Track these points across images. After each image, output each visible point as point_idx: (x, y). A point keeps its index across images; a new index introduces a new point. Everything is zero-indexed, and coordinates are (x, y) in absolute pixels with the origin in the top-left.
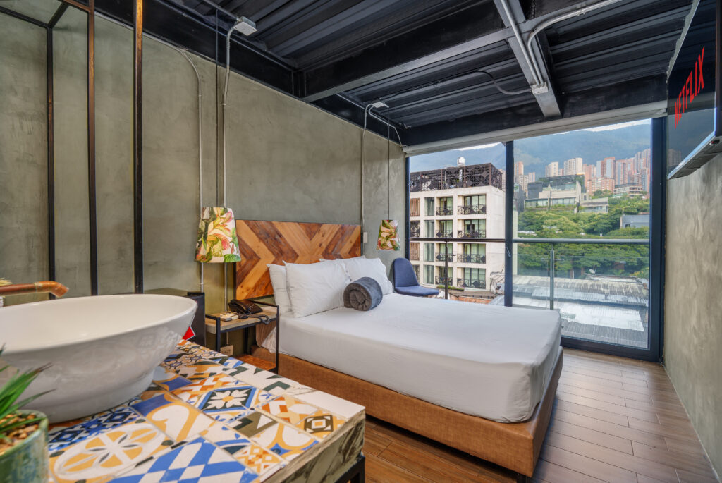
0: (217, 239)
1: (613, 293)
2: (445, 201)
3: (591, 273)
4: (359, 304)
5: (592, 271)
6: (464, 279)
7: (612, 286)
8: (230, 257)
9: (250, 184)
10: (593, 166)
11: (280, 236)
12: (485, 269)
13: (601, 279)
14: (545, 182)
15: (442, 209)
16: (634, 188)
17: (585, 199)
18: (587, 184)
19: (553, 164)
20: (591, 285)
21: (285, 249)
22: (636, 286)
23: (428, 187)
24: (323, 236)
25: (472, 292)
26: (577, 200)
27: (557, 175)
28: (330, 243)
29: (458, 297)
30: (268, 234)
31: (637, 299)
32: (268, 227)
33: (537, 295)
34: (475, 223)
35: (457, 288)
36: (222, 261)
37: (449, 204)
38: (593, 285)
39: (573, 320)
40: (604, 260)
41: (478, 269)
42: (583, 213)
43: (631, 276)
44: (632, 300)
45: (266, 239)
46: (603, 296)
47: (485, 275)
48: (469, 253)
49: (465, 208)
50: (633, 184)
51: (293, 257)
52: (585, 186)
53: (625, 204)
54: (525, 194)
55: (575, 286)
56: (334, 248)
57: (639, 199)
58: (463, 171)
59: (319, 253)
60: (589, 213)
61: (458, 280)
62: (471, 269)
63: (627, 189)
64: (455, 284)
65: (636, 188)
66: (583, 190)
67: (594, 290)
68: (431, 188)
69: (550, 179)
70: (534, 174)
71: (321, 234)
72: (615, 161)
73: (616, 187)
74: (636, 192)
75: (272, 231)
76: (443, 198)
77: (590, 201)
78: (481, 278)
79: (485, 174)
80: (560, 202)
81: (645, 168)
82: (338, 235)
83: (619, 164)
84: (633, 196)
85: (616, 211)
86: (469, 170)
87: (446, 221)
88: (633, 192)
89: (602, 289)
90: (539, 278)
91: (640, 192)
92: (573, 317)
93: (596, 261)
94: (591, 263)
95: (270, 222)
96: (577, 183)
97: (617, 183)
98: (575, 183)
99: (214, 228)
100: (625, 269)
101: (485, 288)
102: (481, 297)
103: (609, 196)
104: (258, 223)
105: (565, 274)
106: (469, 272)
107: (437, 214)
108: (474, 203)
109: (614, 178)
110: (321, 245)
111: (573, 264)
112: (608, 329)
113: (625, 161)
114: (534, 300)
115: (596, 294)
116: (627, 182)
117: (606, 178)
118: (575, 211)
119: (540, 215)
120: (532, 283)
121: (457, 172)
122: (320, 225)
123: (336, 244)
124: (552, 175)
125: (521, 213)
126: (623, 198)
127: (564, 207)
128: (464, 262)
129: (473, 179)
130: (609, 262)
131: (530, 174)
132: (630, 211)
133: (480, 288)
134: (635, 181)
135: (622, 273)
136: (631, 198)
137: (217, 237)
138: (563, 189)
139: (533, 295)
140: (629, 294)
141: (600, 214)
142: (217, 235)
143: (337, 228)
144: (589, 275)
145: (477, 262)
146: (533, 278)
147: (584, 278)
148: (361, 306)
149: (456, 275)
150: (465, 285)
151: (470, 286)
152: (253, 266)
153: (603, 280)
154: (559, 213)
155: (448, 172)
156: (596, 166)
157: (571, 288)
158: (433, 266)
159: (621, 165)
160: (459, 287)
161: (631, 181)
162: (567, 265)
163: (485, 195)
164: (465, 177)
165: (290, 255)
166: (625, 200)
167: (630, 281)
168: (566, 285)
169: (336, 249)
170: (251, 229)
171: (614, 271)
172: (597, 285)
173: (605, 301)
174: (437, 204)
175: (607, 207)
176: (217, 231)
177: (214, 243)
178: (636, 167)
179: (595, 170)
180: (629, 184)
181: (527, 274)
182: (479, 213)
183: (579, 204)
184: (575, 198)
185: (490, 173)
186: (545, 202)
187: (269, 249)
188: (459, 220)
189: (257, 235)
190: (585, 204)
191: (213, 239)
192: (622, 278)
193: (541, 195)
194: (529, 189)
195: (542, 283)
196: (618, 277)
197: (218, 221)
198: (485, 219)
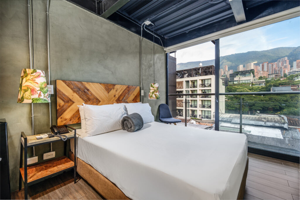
0: (28, 88)
1: (268, 121)
2: (193, 82)
3: (258, 113)
4: (129, 128)
5: (258, 112)
6: (202, 115)
7: (268, 118)
8: (37, 100)
9: (68, 60)
10: (258, 66)
11: (88, 90)
12: (211, 111)
13: (262, 115)
14: (237, 73)
15: (192, 85)
16: (276, 75)
17: (255, 80)
18: (255, 74)
19: (240, 66)
20: (258, 118)
21: (91, 97)
22: (278, 118)
23: (187, 76)
24: (116, 91)
25: (205, 121)
26: (251, 81)
27: (242, 70)
28: (121, 95)
29: (199, 123)
30: (79, 89)
31: (279, 124)
32: (79, 85)
33: (234, 122)
34: (207, 91)
35: (199, 119)
36: (31, 102)
37: (195, 83)
38: (259, 118)
39: (250, 133)
40: (264, 107)
41: (208, 111)
42: (254, 86)
43: (276, 114)
44: (277, 125)
45: (78, 91)
46: (264, 123)
47: (211, 113)
48: (204, 104)
49: (202, 85)
50: (277, 73)
51: (96, 101)
52: (255, 75)
53: (272, 82)
54: (228, 79)
55: (251, 118)
56: (123, 98)
57: (279, 80)
58: (201, 69)
59: (114, 100)
60: (257, 86)
61: (200, 116)
62: (205, 111)
63: (274, 76)
64: (198, 117)
65: (278, 75)
66: (254, 76)
67: (259, 120)
68: (188, 76)
69: (240, 72)
70: (232, 70)
71: (115, 90)
72: (268, 64)
73: (269, 75)
74: (278, 77)
75: (82, 87)
76: (193, 81)
77: (257, 81)
78: (209, 115)
79: (210, 70)
80: (244, 82)
81: (282, 66)
82: (126, 91)
83: (270, 65)
84: (276, 79)
85: (269, 85)
86: (204, 68)
87: (194, 90)
88: (276, 77)
89: (263, 119)
90: (235, 115)
91: (279, 77)
92: (250, 132)
93: (260, 107)
94: (258, 108)
95: (80, 82)
96: (251, 73)
97: (269, 73)
98: (250, 73)
99: (26, 82)
100: (273, 110)
101: (211, 119)
102: (209, 123)
103: (266, 79)
104: (72, 82)
105: (246, 113)
106: (204, 112)
107: (190, 87)
108: (206, 82)
109: (268, 71)
110: (115, 96)
111: (250, 108)
112: (266, 138)
113: (273, 64)
114: (232, 124)
115: (260, 122)
116: (273, 73)
117: (264, 71)
118: (251, 85)
119: (235, 88)
120: (231, 117)
121: (199, 69)
122: (114, 85)
123: (125, 96)
124: (240, 70)
125: (227, 87)
126: (272, 80)
127: (245, 84)
128: (202, 108)
129: (205, 72)
130: (266, 108)
131: (230, 70)
132: (275, 85)
133: (209, 119)
134: (277, 72)
135: (272, 112)
136: (276, 80)
137: (28, 87)
138: (245, 76)
139: (232, 122)
140: (275, 122)
141: (262, 87)
142: (28, 86)
143: (125, 87)
144: (257, 113)
145: (208, 108)
146: (232, 114)
147: (255, 114)
148: (129, 129)
149: (199, 113)
150: (202, 118)
151: (205, 118)
152: (69, 107)
153: (263, 116)
154: (243, 86)
155: (195, 69)
156: (259, 66)
157: (248, 119)
158: (189, 110)
159: (271, 65)
160: (200, 119)
161: (276, 72)
162: (247, 109)
163: (211, 79)
164: (202, 71)
165: (95, 100)
166: (273, 81)
167: (276, 116)
168: (247, 117)
169: (124, 98)
170: (67, 85)
171: (268, 111)
172: (261, 118)
173: (265, 125)
174: (190, 83)
175: (265, 83)
176: (28, 84)
177: (26, 91)
178: (278, 66)
179: (259, 68)
180: (274, 73)
181: (229, 113)
182: (208, 87)
183: (252, 83)
184: (250, 80)
185: (213, 70)
186: (237, 82)
187: (80, 97)
188: (200, 90)
189: (72, 89)
190: (255, 82)
191: (26, 88)
192: (272, 114)
193: (235, 79)
194: (230, 76)
195: (236, 117)
196: (270, 114)
197: (29, 77)
198: (211, 89)
